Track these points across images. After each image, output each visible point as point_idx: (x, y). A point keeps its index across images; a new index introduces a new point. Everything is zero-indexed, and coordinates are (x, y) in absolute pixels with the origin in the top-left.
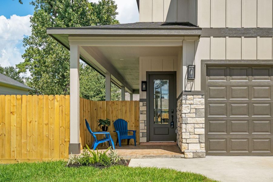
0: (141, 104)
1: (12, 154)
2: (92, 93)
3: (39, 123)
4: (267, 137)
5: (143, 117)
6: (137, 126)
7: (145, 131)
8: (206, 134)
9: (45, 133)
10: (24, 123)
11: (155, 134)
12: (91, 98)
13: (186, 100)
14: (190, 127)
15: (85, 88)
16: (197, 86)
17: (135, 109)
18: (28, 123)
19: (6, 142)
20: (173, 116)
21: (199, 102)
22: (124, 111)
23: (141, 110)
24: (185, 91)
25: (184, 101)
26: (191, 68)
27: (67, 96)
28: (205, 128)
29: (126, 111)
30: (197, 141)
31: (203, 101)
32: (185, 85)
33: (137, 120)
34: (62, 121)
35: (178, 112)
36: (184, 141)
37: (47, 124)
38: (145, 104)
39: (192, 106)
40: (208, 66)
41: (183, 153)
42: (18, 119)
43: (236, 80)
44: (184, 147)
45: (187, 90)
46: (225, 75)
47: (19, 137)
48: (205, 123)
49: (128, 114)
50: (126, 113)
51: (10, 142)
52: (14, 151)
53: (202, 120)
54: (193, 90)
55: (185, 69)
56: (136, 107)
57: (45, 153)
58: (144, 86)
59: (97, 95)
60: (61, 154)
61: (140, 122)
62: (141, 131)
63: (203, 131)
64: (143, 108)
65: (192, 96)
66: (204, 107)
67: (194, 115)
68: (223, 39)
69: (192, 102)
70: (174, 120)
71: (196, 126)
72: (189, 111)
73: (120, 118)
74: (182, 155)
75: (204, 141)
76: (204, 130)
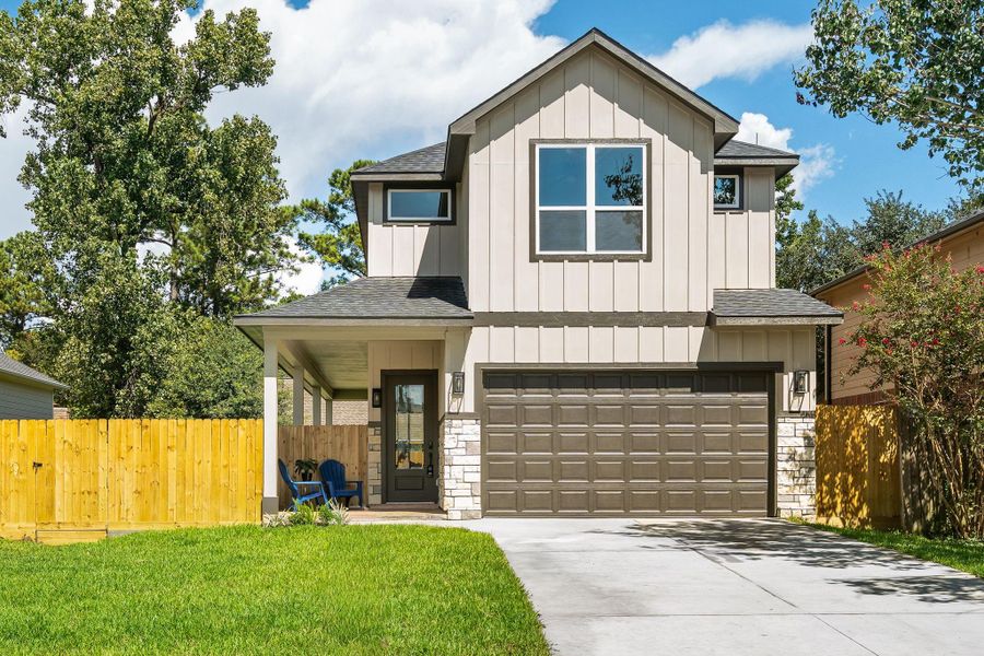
0: (371, 431)
1: (170, 513)
2: (209, 394)
3: (213, 465)
4: (583, 487)
5: (375, 457)
6: (363, 474)
7: (379, 483)
8: (483, 482)
9: (223, 481)
10: (188, 463)
11: (397, 489)
12: (207, 407)
13: (450, 427)
14: (457, 472)
15: (187, 378)
16: (468, 403)
17: (360, 441)
18: (196, 465)
19: (159, 495)
20: (431, 455)
21: (471, 431)
22: (339, 445)
23: (370, 442)
24: (449, 413)
25: (447, 430)
26: (459, 377)
27: (259, 421)
28: (482, 472)
29: (342, 445)
30: (468, 493)
31: (478, 428)
32: (449, 403)
33: (363, 463)
34: (251, 460)
35: (440, 448)
36: (448, 492)
37: (225, 467)
38: (378, 432)
39: (461, 438)
40: (485, 373)
41: (446, 512)
42: (180, 458)
43: (532, 395)
44: (447, 503)
45: (451, 411)
46: (515, 388)
47: (180, 487)
48: (482, 465)
49: (346, 449)
50: (342, 448)
51: (166, 495)
52: (172, 510)
53: (477, 460)
54: (461, 411)
55: (448, 378)
56: (360, 436)
57: (223, 512)
58: (377, 398)
59: (223, 399)
60: (248, 513)
61: (370, 465)
62: (370, 483)
63: (477, 478)
64: (375, 439)
65: (460, 421)
66: (479, 438)
67: (463, 452)
68: (510, 329)
69: (459, 431)
70: (434, 463)
71: (467, 469)
72: (454, 445)
73: (330, 457)
74: (445, 516)
75: (479, 493)
76: (479, 475)
